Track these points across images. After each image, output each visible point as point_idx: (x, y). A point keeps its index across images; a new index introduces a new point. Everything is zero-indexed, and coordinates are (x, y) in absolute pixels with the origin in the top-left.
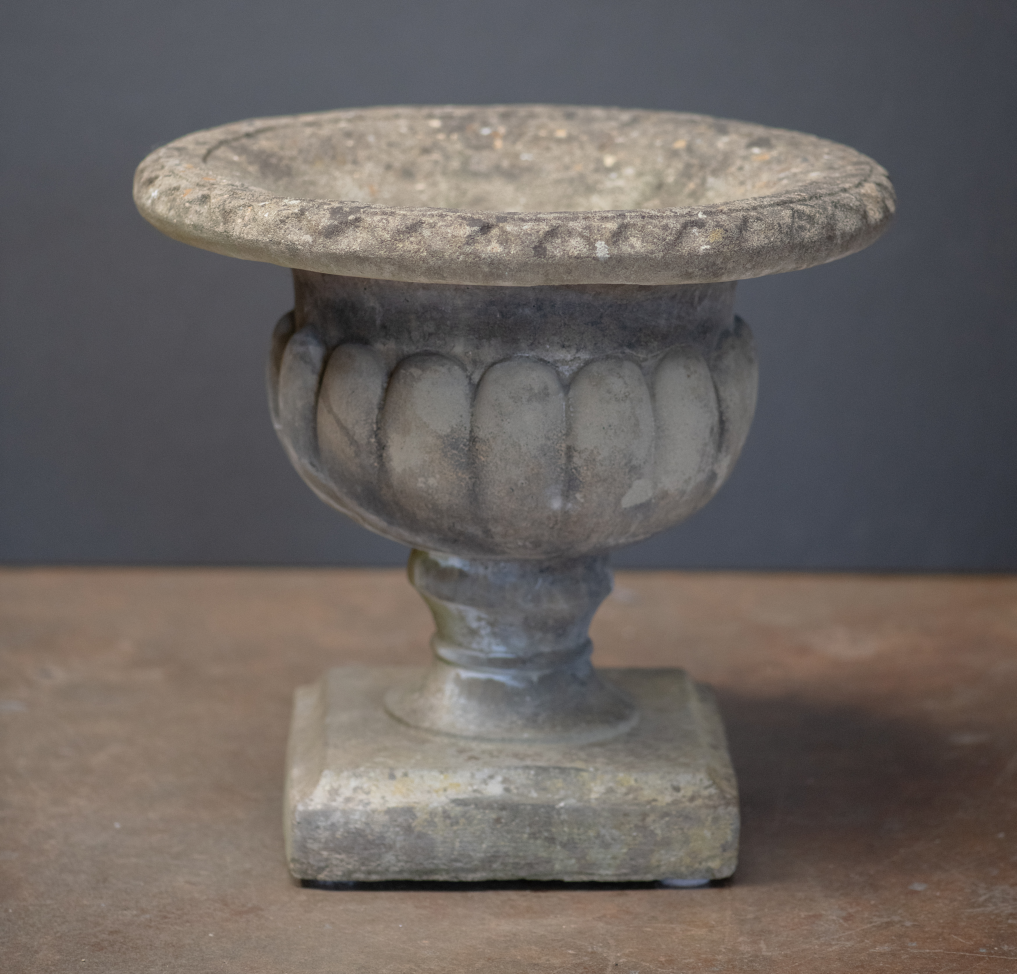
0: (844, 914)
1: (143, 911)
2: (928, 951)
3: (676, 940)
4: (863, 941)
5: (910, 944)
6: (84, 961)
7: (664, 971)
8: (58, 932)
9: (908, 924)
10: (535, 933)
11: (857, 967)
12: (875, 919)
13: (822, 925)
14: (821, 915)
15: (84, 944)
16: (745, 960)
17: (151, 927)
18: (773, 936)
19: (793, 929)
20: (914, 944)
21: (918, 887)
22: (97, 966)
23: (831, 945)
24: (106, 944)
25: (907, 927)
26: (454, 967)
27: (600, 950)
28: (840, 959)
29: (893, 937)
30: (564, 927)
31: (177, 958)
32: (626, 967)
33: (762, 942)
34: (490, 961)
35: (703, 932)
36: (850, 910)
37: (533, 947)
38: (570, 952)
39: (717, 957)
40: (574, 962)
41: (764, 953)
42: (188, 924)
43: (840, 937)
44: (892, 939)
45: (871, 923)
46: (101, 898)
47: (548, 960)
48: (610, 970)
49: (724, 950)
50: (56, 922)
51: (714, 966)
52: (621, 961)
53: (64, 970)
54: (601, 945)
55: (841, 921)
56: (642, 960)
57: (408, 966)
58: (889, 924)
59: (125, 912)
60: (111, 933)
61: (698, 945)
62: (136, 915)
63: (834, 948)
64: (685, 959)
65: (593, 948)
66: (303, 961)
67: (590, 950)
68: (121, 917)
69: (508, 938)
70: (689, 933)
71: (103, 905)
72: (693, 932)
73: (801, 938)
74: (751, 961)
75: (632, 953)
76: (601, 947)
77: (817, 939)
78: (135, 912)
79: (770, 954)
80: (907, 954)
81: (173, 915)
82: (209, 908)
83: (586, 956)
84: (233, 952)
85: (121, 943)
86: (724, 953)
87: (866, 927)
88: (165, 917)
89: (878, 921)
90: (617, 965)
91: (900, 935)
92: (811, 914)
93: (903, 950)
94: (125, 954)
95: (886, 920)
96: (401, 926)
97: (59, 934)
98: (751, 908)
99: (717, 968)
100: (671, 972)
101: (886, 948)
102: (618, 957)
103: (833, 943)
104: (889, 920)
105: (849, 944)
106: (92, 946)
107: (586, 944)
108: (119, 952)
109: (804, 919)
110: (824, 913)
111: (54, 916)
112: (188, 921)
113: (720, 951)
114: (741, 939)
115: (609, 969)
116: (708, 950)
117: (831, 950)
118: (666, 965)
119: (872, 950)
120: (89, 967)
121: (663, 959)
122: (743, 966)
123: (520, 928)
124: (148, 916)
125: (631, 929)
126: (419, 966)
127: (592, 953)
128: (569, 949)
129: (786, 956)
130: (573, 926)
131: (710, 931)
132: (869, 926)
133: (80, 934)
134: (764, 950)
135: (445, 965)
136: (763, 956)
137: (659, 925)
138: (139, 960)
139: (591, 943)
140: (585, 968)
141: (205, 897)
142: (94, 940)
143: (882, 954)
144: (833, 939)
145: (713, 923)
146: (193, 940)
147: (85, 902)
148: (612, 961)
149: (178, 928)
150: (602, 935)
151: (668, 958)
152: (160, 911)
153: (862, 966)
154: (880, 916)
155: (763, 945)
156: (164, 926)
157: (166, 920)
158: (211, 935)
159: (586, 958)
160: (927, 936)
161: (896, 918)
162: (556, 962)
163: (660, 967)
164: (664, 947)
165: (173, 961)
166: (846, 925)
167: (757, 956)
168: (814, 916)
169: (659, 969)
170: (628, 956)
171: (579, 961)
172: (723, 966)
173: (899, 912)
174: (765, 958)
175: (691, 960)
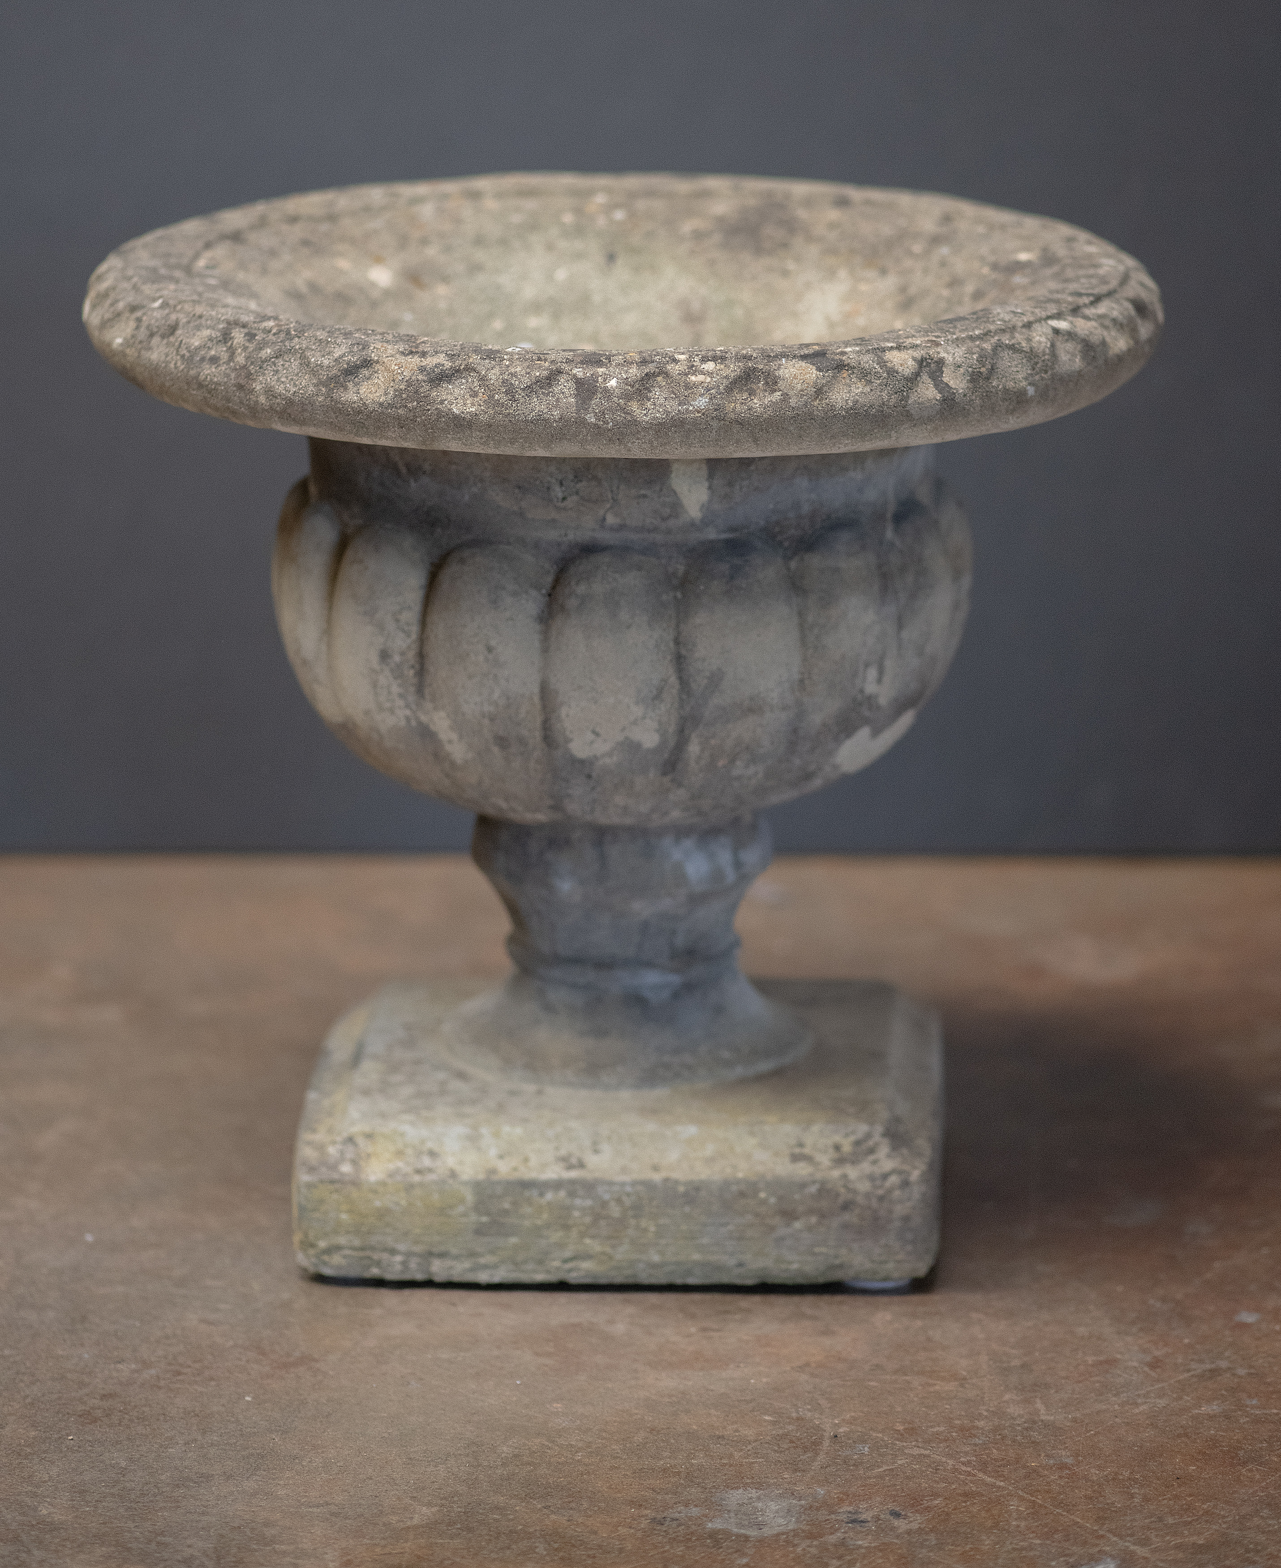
0: (1148, 1359)
1: (146, 1364)
2: (1275, 1411)
3: (916, 1399)
4: (1181, 1398)
5: (1248, 1402)
6: (72, 1439)
7: (905, 1444)
8: (27, 1396)
9: (1241, 1372)
10: (712, 1390)
11: (1179, 1436)
12: (1194, 1365)
13: (1120, 1376)
14: (1116, 1361)
15: (68, 1414)
16: (1018, 1428)
17: (160, 1388)
18: (1052, 1391)
19: (1080, 1382)
20: (1254, 1402)
21: (1248, 1318)
22: (91, 1446)
23: (1137, 1405)
24: (99, 1413)
25: (1240, 1377)
26: (604, 1442)
27: (809, 1414)
28: (1152, 1424)
29: (1224, 1392)
30: (752, 1381)
31: (205, 1433)
32: (849, 1439)
33: (1038, 1401)
34: (654, 1432)
35: (951, 1386)
36: (1157, 1353)
37: (713, 1412)
38: (767, 1418)
39: (977, 1423)
40: (774, 1432)
41: (1043, 1418)
42: (213, 1383)
43: (1148, 1392)
44: (1222, 1395)
45: (1189, 1371)
46: (82, 1345)
47: (737, 1431)
48: (828, 1444)
49: (985, 1413)
50: (22, 1381)
51: (975, 1436)
52: (841, 1430)
53: (44, 1452)
54: (809, 1407)
55: (1146, 1369)
56: (872, 1429)
57: (537, 1441)
58: (1215, 1373)
59: (120, 1366)
60: (104, 1397)
61: (948, 1407)
62: (137, 1371)
63: (1141, 1408)
64: (932, 1427)
65: (798, 1412)
66: (386, 1435)
67: (794, 1415)
68: (115, 1374)
69: (674, 1399)
70: (932, 1389)
71: (86, 1356)
72: (937, 1387)
73: (1093, 1395)
74: (1027, 1429)
75: (855, 1419)
76: (809, 1410)
77: (1115, 1395)
78: (133, 1366)
79: (1052, 1418)
80: (1246, 1417)
81: (189, 1370)
82: (240, 1359)
83: (790, 1423)
84: (284, 1423)
85: (120, 1411)
86: (986, 1417)
87: (1181, 1377)
88: (179, 1373)
89: (1198, 1368)
90: (836, 1436)
91: (1233, 1388)
92: (1101, 1358)
93: (1240, 1410)
94: (128, 1427)
95: (1208, 1366)
96: (518, 1382)
97: (29, 1400)
98: (1014, 1351)
99: (979, 1439)
100: (915, 1447)
101: (1214, 1408)
102: (836, 1424)
103: (1139, 1401)
104: (1213, 1366)
105: (1162, 1402)
106: (80, 1416)
107: (788, 1407)
108: (120, 1425)
109: (1093, 1366)
110: (1119, 1356)
111: (17, 1373)
112: (212, 1379)
113: (980, 1414)
114: (1007, 1397)
115: (826, 1443)
116: (963, 1413)
117: (1137, 1411)
118: (906, 1435)
119: (1197, 1411)
120: (79, 1447)
121: (900, 1428)
122: (1017, 1436)
123: (690, 1383)
124: (153, 1372)
125: (849, 1383)
126: (553, 1442)
127: (798, 1419)
128: (765, 1414)
129: (1074, 1420)
130: (764, 1380)
131: (962, 1385)
132: (1186, 1375)
133: (60, 1398)
134: (1042, 1412)
135: (591, 1440)
136: (1042, 1421)
137: (888, 1377)
138: (150, 1437)
139: (796, 1405)
140: (791, 1442)
141: (231, 1343)
142: (81, 1407)
143: (1211, 1417)
144: (1139, 1395)
145: (964, 1373)
146: (223, 1405)
147: (61, 1353)
148: (829, 1432)
149: (200, 1389)
150: (809, 1392)
151: (907, 1425)
152: (170, 1364)
153: (1186, 1435)
154: (1201, 1361)
155: (1039, 1405)
156: (178, 1386)
157: (180, 1378)
158: (248, 1398)
159: (790, 1427)
160: (1271, 1389)
161: (1224, 1364)
162: (749, 1433)
163: (898, 1440)
164: (899, 1409)
165: (200, 1438)
166: (1153, 1374)
167: (1034, 1422)
168: (1107, 1362)
169: (898, 1443)
170: (849, 1423)
171: (781, 1432)
172: (987, 1436)
173: (1226, 1354)
174: (1046, 1425)
175: (942, 1429)
